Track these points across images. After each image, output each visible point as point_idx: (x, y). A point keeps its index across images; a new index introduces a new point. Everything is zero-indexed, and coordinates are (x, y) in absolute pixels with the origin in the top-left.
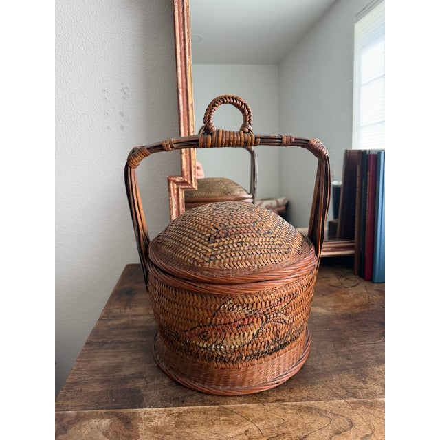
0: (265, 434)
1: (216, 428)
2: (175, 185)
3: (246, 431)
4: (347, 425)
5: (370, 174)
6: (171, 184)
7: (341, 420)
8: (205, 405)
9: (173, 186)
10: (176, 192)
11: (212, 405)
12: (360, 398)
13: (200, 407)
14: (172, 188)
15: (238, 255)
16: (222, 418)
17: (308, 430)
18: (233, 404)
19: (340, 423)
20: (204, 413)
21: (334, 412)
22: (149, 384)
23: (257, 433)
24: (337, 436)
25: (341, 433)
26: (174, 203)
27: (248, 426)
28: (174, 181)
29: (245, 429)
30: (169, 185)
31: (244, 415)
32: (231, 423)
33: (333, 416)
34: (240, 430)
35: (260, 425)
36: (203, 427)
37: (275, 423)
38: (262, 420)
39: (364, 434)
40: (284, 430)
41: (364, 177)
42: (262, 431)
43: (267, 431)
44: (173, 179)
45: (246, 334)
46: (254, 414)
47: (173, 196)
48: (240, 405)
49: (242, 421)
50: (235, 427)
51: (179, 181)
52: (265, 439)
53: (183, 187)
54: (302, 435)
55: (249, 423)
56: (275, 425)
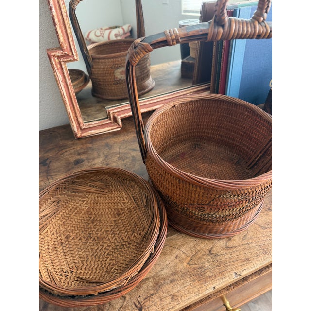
0: (188, 255)
2: (56, 59)
3: (177, 256)
6: (53, 59)
9: (55, 61)
10: (59, 66)
14: (54, 63)
23: (184, 256)
24: (229, 242)
25: (231, 238)
26: (60, 78)
27: (177, 252)
28: (54, 56)
29: (175, 255)
30: (50, 61)
31: (171, 245)
34: (173, 257)
35: (183, 249)
38: (184, 245)
39: (243, 235)
40: (199, 248)
42: (186, 253)
43: (189, 252)
44: (53, 54)
46: (178, 242)
47: (57, 71)
49: (172, 250)
50: (168, 256)
51: (60, 55)
52: (189, 258)
53: (65, 60)
54: (210, 248)
55: (176, 250)
56: (192, 247)
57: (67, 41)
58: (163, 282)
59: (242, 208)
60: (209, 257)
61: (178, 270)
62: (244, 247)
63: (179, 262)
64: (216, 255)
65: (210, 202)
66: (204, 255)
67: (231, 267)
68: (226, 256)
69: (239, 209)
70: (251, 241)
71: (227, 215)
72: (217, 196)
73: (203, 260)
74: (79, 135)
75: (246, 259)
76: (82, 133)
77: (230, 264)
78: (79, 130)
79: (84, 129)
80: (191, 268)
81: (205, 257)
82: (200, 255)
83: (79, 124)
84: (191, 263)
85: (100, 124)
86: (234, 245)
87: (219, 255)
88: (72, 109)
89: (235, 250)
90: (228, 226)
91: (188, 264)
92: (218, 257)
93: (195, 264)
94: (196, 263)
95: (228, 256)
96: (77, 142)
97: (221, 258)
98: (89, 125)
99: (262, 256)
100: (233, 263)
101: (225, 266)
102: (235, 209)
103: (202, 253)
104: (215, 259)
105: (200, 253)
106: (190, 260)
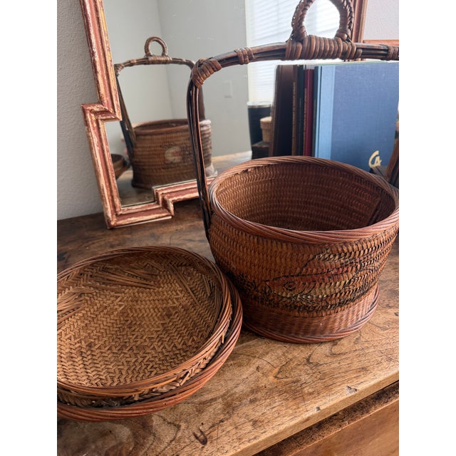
0: (275, 365)
1: (228, 375)
2: (93, 115)
3: (258, 368)
5: (307, 91)
6: (88, 115)
9: (91, 117)
10: (95, 125)
14: (90, 120)
23: (268, 367)
26: (96, 140)
27: (258, 362)
28: (91, 111)
29: (255, 366)
30: (85, 117)
31: (249, 354)
32: (240, 365)
34: (252, 369)
35: (267, 358)
38: (267, 353)
40: (290, 356)
41: (301, 95)
42: (272, 363)
43: (275, 361)
44: (90, 108)
46: (258, 350)
47: (92, 130)
48: (241, 346)
49: (250, 360)
50: (245, 368)
51: (98, 110)
52: (277, 370)
53: (104, 118)
54: (307, 356)
55: (256, 359)
56: (280, 354)
57: (109, 94)
58: (238, 403)
59: (348, 281)
60: (306, 367)
61: (260, 386)
62: (357, 353)
63: (262, 375)
64: (317, 365)
65: (302, 269)
66: (299, 365)
67: (340, 379)
68: (332, 366)
69: (343, 282)
70: (366, 345)
71: (327, 296)
72: (311, 256)
73: (298, 372)
74: (113, 223)
75: (363, 368)
76: (119, 220)
77: (339, 375)
78: (114, 216)
79: (121, 215)
80: (280, 382)
81: (301, 367)
82: (293, 365)
83: (114, 206)
84: (280, 376)
85: (144, 209)
86: (342, 351)
87: (321, 365)
88: (107, 184)
89: (344, 357)
90: (332, 320)
91: (276, 377)
92: (320, 367)
93: (287, 377)
94: (288, 375)
95: (336, 365)
96: (110, 232)
97: (325, 369)
98: (128, 210)
99: (385, 364)
100: (343, 374)
101: (332, 378)
102: (338, 283)
103: (296, 363)
104: (315, 370)
105: (293, 363)
106: (279, 373)
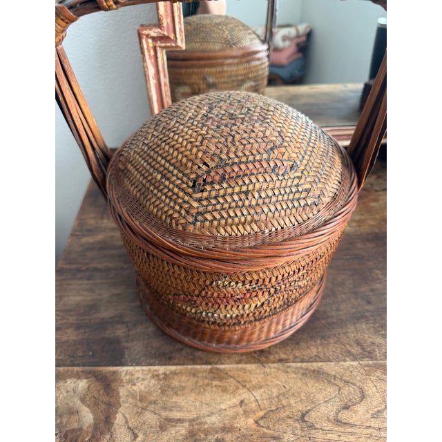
0: (262, 407)
1: (207, 397)
2: (150, 41)
3: (242, 402)
4: (357, 397)
6: (144, 41)
7: (352, 390)
8: (196, 364)
9: (147, 43)
10: (152, 53)
11: (204, 364)
12: (376, 360)
13: (189, 367)
14: (145, 47)
15: (239, 214)
16: (215, 383)
17: (313, 402)
18: (228, 364)
19: (350, 393)
20: (194, 375)
21: (344, 378)
22: (131, 332)
23: (254, 405)
24: (345, 411)
25: (350, 406)
26: (151, 71)
27: (244, 394)
28: (148, 36)
29: (240, 398)
30: (141, 43)
31: (240, 380)
32: (225, 390)
33: (342, 384)
34: (234, 400)
35: (257, 394)
36: (193, 394)
37: (275, 392)
38: (260, 387)
39: (376, 410)
40: (284, 402)
42: (260, 402)
43: (265, 402)
44: (146, 32)
45: (247, 306)
46: (252, 379)
47: (148, 60)
48: (235, 366)
49: (238, 388)
50: (228, 396)
51: (155, 35)
52: (262, 413)
53: (163, 45)
54: (305, 409)
55: (245, 390)
56: (274, 395)
57: (169, 12)
58: (203, 436)
60: (297, 425)
61: (235, 425)
62: (369, 431)
63: (242, 412)
64: (312, 427)
66: (290, 418)
68: (330, 436)
73: (284, 426)
80: (258, 431)
81: (290, 421)
82: (283, 415)
84: (261, 423)
86: (351, 421)
87: (316, 429)
89: (349, 430)
91: (256, 422)
92: (314, 431)
93: (268, 428)
94: (271, 426)
95: (333, 437)
97: (318, 436)
103: (287, 413)
104: (306, 433)
105: (284, 412)
106: (262, 418)
